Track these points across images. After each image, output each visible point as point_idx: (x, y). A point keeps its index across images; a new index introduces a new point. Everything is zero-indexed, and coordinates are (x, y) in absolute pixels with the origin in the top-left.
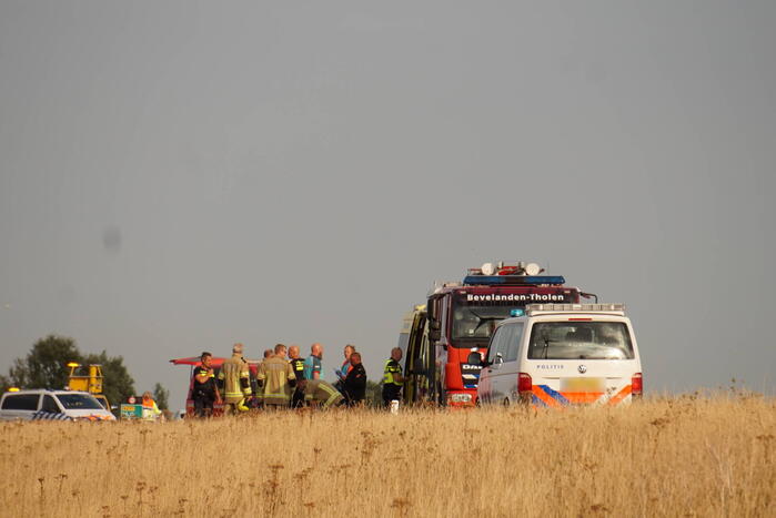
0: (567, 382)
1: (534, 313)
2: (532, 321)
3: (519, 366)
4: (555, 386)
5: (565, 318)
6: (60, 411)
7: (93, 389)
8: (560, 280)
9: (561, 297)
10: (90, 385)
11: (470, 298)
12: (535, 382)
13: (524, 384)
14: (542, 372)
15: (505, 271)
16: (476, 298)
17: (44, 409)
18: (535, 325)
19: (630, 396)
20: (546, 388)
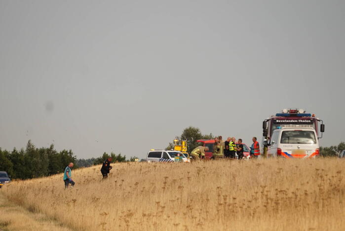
0: (294, 151)
1: (283, 128)
2: (282, 131)
3: (278, 145)
4: (290, 153)
5: (293, 130)
6: (169, 158)
7: (183, 150)
8: (309, 115)
9: (309, 121)
10: (182, 148)
11: (277, 121)
12: (283, 151)
13: (279, 152)
14: (285, 148)
15: (291, 111)
16: (280, 121)
17: (164, 158)
18: (283, 132)
19: (315, 156)
20: (286, 153)
